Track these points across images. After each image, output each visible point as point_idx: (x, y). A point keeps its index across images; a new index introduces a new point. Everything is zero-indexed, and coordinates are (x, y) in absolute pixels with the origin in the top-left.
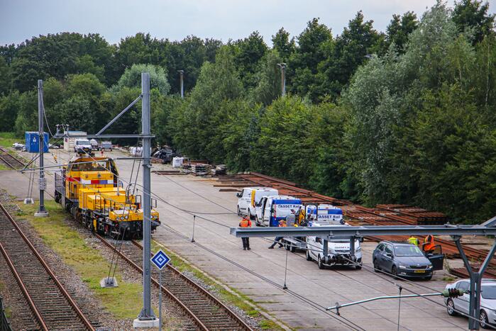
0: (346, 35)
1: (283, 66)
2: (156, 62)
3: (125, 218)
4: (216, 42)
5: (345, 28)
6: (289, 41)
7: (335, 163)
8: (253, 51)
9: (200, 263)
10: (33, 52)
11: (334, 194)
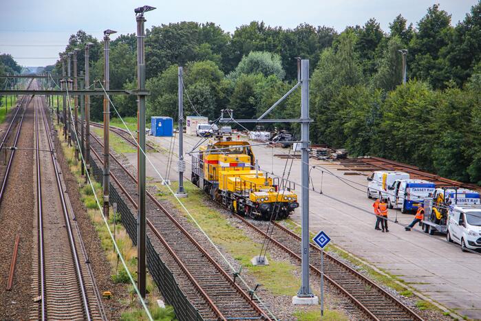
0: (468, 21)
1: (404, 51)
2: (271, 49)
3: (265, 199)
4: (328, 29)
5: (467, 14)
6: (407, 28)
7: (463, 148)
8: (369, 38)
9: (343, 244)
10: (156, 41)
11: (459, 178)
